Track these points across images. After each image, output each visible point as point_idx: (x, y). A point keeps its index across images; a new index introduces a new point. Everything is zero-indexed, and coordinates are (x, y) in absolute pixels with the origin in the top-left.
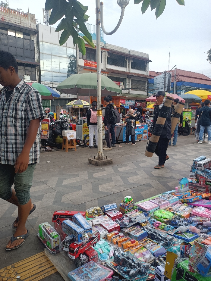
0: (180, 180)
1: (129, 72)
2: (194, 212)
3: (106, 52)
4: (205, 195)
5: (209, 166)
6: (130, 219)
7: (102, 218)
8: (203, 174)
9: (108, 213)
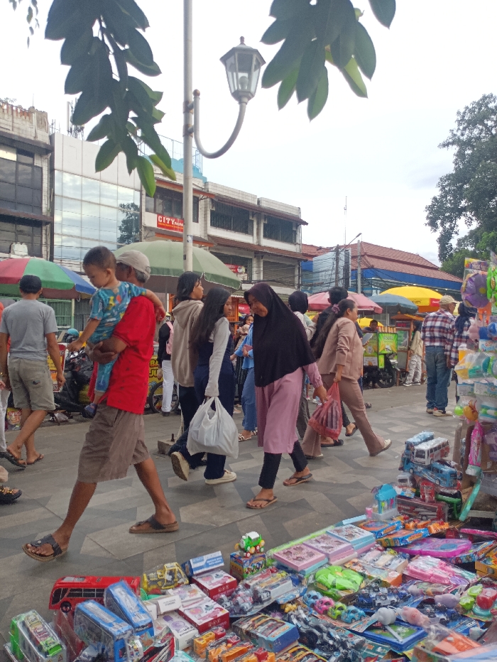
0: (376, 490)
1: (259, 245)
2: (412, 572)
3: (208, 199)
4: (435, 527)
5: (441, 457)
6: (256, 592)
7: (183, 595)
8: (427, 475)
9: (200, 581)
